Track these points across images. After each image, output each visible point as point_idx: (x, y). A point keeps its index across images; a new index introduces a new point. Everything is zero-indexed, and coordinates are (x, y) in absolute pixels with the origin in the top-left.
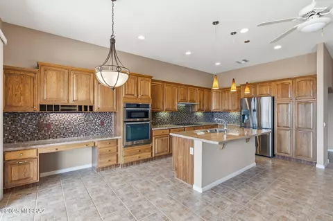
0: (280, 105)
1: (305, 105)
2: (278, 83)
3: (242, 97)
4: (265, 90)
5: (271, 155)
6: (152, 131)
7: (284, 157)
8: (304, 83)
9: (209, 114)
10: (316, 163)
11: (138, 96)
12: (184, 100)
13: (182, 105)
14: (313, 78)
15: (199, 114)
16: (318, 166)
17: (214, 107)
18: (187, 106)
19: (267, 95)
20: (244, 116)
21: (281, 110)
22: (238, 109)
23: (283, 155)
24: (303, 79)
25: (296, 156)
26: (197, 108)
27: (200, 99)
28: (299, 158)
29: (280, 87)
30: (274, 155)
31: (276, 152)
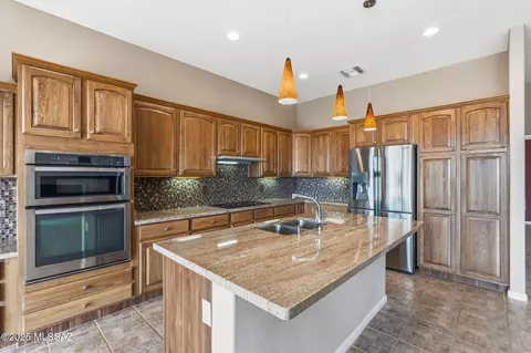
0: (431, 163)
1: (482, 163)
2: (426, 115)
3: (352, 145)
4: (399, 130)
5: (410, 269)
6: (134, 228)
7: (436, 274)
8: (481, 115)
9: (288, 182)
10: (508, 288)
11: (83, 132)
12: (232, 151)
13: (229, 163)
14: (502, 103)
15: (268, 182)
16: (511, 294)
17: (297, 167)
18: (241, 165)
19: (403, 142)
20: (355, 185)
21: (431, 173)
22: (343, 170)
23: (436, 267)
24: (478, 106)
25: (464, 271)
26: (261, 169)
27: (268, 149)
28: (470, 275)
29: (429, 124)
30: (416, 267)
31: (421, 261)
